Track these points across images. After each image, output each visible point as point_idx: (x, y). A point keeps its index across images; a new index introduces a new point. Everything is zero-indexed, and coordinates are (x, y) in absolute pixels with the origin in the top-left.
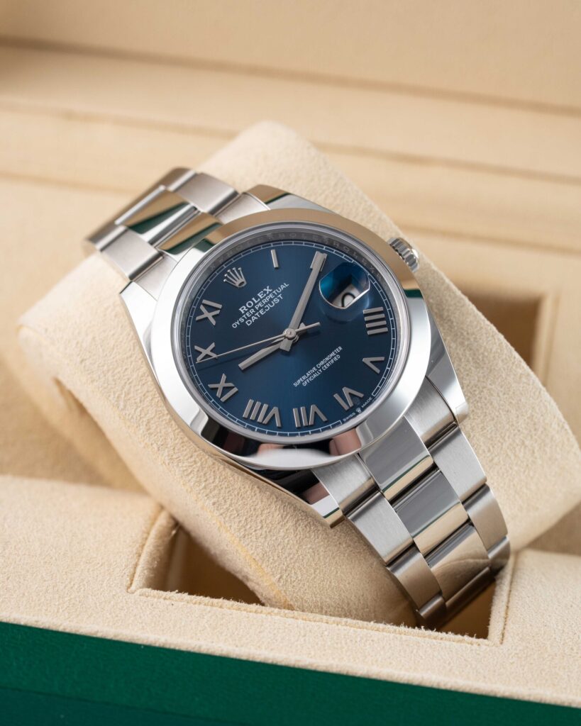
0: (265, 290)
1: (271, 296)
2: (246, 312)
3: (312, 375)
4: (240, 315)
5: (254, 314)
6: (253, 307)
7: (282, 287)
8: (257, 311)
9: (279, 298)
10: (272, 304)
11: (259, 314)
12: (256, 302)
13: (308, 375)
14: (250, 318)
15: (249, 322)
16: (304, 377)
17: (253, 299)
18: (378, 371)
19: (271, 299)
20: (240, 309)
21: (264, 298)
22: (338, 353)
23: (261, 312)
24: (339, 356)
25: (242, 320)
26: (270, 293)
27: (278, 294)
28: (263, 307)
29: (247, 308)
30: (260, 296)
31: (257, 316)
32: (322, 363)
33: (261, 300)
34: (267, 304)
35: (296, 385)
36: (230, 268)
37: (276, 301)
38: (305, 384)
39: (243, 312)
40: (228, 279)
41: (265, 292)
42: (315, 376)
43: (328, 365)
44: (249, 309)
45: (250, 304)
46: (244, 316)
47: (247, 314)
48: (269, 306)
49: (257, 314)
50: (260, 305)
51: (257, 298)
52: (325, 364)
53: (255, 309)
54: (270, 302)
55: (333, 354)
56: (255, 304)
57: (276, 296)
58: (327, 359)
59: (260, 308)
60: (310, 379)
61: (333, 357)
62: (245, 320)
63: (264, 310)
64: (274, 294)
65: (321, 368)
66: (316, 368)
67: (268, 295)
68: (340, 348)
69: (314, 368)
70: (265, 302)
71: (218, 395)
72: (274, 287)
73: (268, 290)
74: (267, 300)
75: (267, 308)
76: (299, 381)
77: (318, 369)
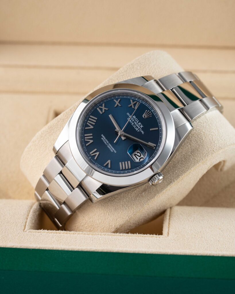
0: (142, 125)
1: (139, 127)
2: (133, 118)
3: (106, 141)
5: (132, 121)
6: (135, 121)
7: (142, 132)
8: (133, 122)
9: (138, 130)
10: (135, 128)
11: (132, 123)
12: (137, 122)
13: (106, 140)
16: (105, 138)
17: (138, 121)
18: (104, 165)
19: (138, 127)
20: (134, 116)
21: (138, 125)
22: (113, 151)
23: (133, 124)
24: (112, 151)
25: (130, 116)
26: (140, 127)
27: (140, 130)
28: (135, 124)
29: (135, 118)
30: (139, 123)
31: (131, 122)
32: (110, 145)
33: (138, 124)
34: (136, 126)
37: (137, 129)
38: (102, 139)
41: (141, 125)
42: (105, 142)
44: (134, 119)
45: (136, 120)
48: (135, 126)
49: (132, 122)
50: (136, 123)
51: (138, 122)
52: (110, 146)
53: (134, 121)
54: (136, 127)
55: (113, 149)
56: (136, 121)
57: (139, 129)
58: (112, 147)
59: (134, 123)
60: (104, 141)
61: (112, 149)
62: (130, 118)
63: (133, 125)
64: (140, 129)
65: (108, 145)
67: (139, 126)
68: (116, 152)
69: (108, 142)
70: (137, 125)
71: (100, 107)
72: (143, 129)
73: (141, 126)
74: (138, 126)
75: (134, 126)
76: (103, 136)
77: (108, 144)
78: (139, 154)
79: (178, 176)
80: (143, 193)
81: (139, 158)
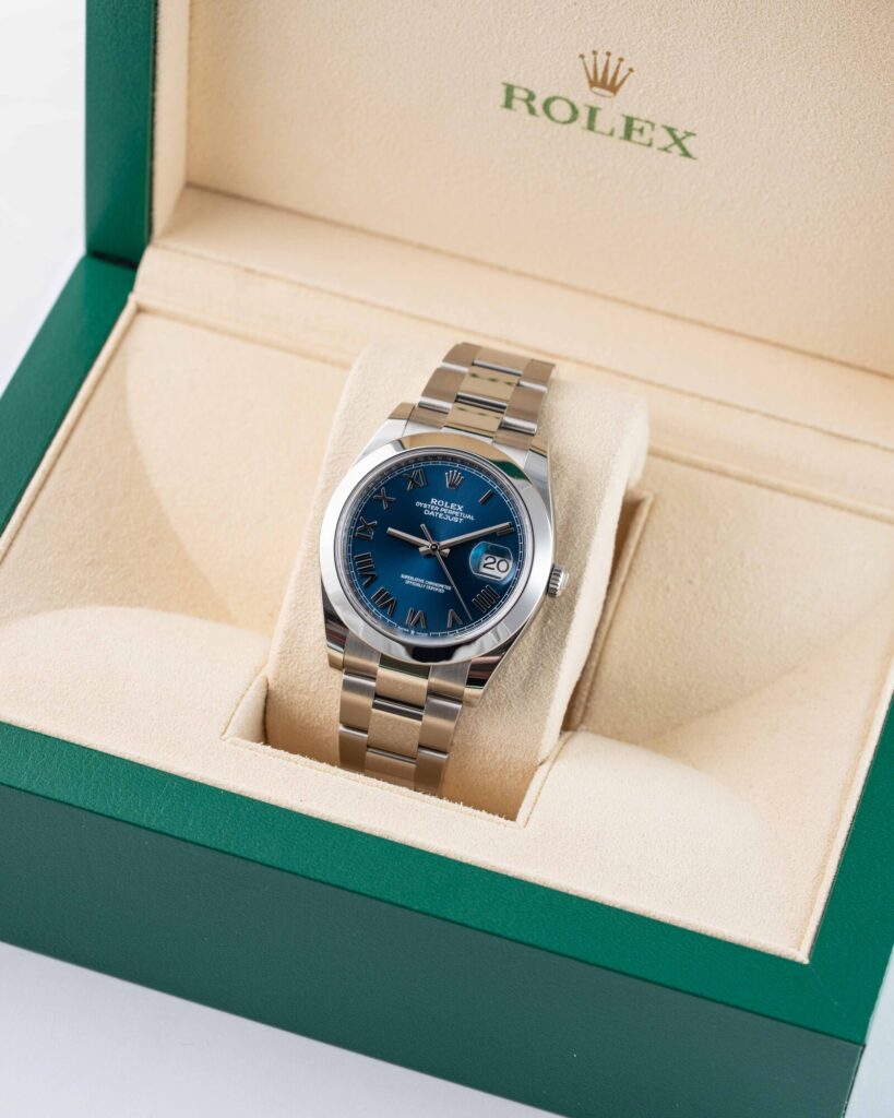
0: (459, 506)
1: (457, 513)
3: (418, 583)
4: (428, 502)
5: (436, 511)
6: (440, 507)
7: (469, 516)
8: (439, 512)
9: (459, 520)
10: (451, 518)
11: (438, 515)
12: (446, 506)
13: (416, 580)
14: (431, 511)
15: (427, 512)
16: (412, 578)
17: (446, 503)
18: (449, 625)
19: (454, 515)
20: (433, 499)
21: (452, 510)
22: (445, 590)
23: (440, 515)
24: (443, 591)
25: (425, 506)
26: (459, 511)
27: (462, 518)
28: (445, 514)
29: (437, 503)
30: (452, 506)
31: (435, 514)
32: (431, 583)
33: (449, 509)
34: (449, 514)
35: (403, 576)
36: (459, 470)
37: (456, 520)
38: (407, 582)
39: (432, 503)
40: (449, 475)
41: (457, 507)
42: (418, 585)
43: (432, 589)
44: (437, 505)
45: (441, 503)
46: (429, 505)
47: (432, 507)
48: (448, 517)
49: (437, 513)
50: (445, 511)
51: (449, 505)
52: (431, 586)
53: (439, 510)
54: (452, 516)
55: (442, 586)
56: (443, 507)
57: (459, 517)
58: (436, 585)
59: (443, 512)
60: (413, 584)
61: (439, 587)
62: (427, 509)
63: (443, 516)
64: (460, 514)
65: (426, 585)
66: (424, 582)
67: (456, 511)
68: (450, 588)
69: (422, 580)
70: (450, 512)
71: (359, 529)
72: (465, 511)
73: (460, 508)
74: (452, 513)
75: (446, 517)
76: (406, 577)
78: (491, 560)
79: (588, 546)
80: (549, 622)
81: (494, 566)
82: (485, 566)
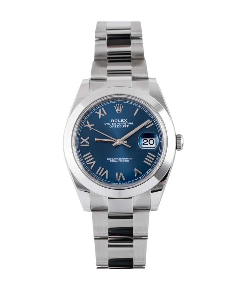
0: (125, 120)
4: (110, 122)
6: (116, 123)
7: (131, 123)
9: (127, 126)
10: (123, 126)
11: (116, 126)
12: (119, 121)
13: (114, 159)
14: (112, 125)
15: (111, 127)
16: (112, 159)
18: (136, 176)
20: (112, 120)
21: (122, 122)
22: (129, 160)
23: (117, 126)
27: (128, 125)
29: (114, 121)
32: (122, 159)
35: (108, 159)
36: (120, 103)
37: (125, 126)
38: (111, 161)
39: (112, 122)
40: (116, 107)
42: (116, 161)
43: (123, 161)
45: (116, 121)
46: (111, 123)
47: (113, 123)
50: (119, 123)
55: (127, 159)
58: (124, 159)
60: (114, 161)
62: (110, 125)
64: (126, 124)
66: (119, 159)
67: (124, 122)
68: (131, 159)
69: (118, 159)
70: (121, 124)
71: (81, 143)
75: (120, 126)
76: (110, 159)
77: (119, 160)
82: (143, 145)
